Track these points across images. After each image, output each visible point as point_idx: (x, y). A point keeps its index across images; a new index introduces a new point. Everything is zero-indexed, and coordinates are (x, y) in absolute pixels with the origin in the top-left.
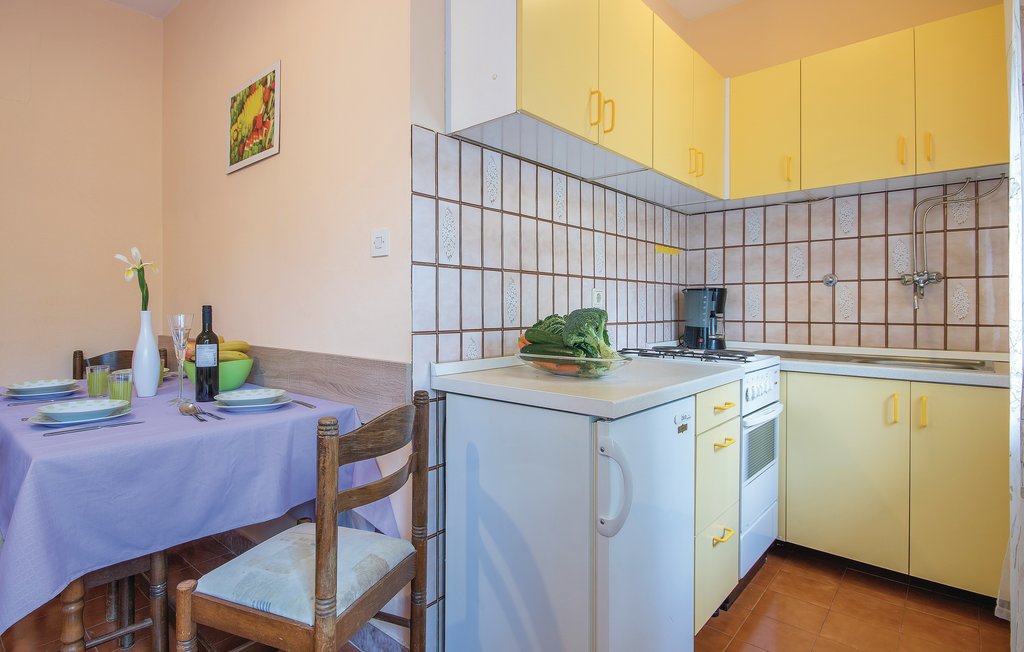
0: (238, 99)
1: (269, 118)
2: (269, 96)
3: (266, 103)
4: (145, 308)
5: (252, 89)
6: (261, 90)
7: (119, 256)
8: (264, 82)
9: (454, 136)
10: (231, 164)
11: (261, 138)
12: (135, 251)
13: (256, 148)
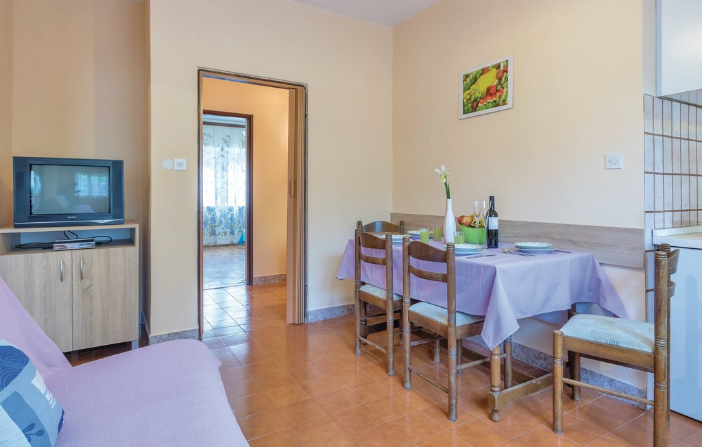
0: (471, 76)
1: (503, 88)
2: (503, 75)
3: (500, 79)
4: (448, 197)
5: (484, 71)
6: (494, 72)
7: (436, 170)
8: (498, 67)
9: (663, 98)
10: (464, 113)
11: (494, 99)
12: (443, 167)
13: (490, 105)
